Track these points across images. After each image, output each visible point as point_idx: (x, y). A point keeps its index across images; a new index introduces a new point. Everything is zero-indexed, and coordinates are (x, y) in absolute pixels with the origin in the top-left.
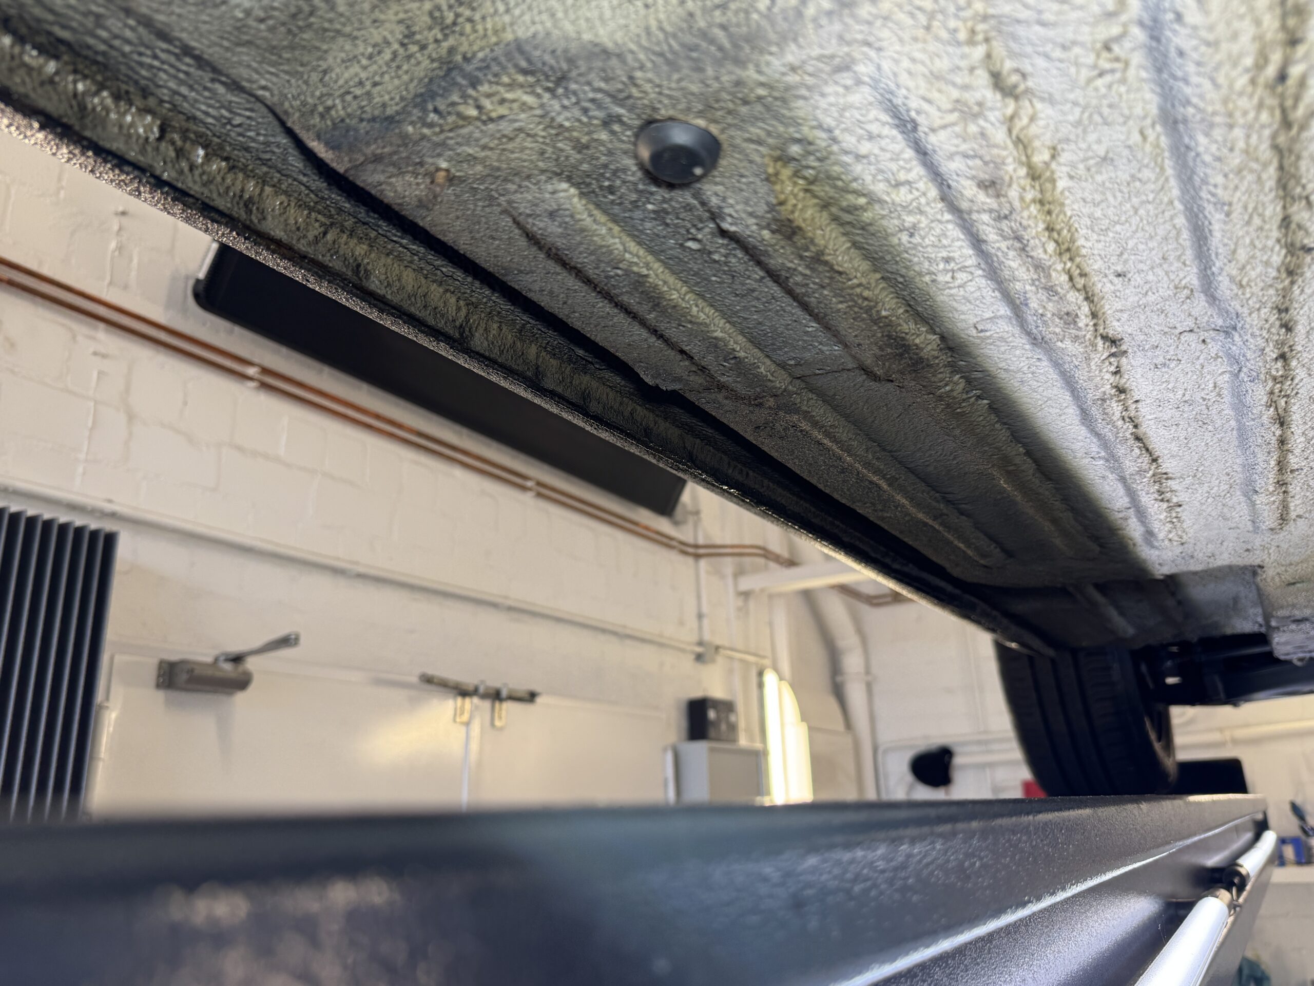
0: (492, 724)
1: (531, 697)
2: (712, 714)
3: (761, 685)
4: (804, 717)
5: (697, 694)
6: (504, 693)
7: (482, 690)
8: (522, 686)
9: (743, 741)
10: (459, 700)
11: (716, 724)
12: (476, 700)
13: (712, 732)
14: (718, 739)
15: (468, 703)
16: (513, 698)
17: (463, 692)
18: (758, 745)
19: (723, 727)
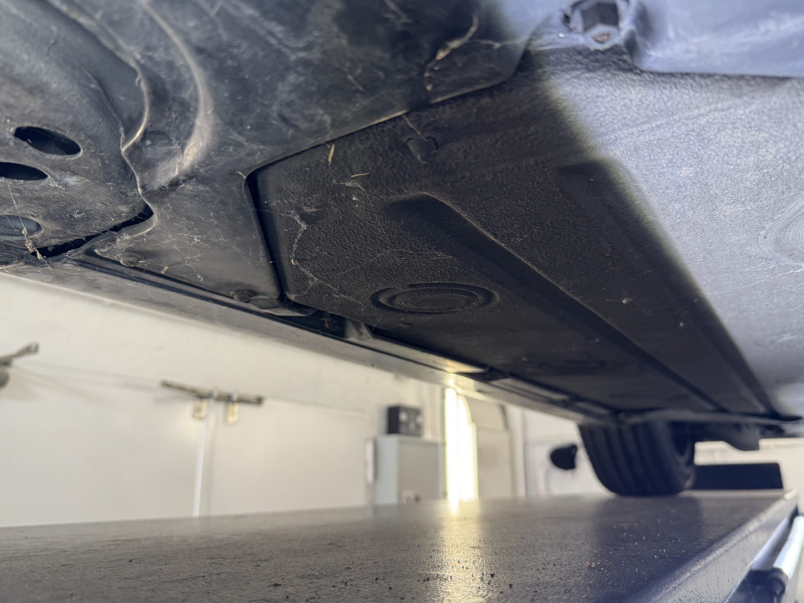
0: (225, 420)
1: (259, 401)
2: (403, 417)
3: (443, 397)
4: (474, 419)
5: (393, 401)
6: (235, 397)
7: (216, 394)
8: (253, 393)
9: (428, 436)
10: (198, 403)
11: (407, 423)
12: (212, 402)
13: (403, 429)
14: (408, 434)
15: (205, 404)
16: (243, 401)
17: (201, 396)
18: (439, 439)
19: (412, 426)
